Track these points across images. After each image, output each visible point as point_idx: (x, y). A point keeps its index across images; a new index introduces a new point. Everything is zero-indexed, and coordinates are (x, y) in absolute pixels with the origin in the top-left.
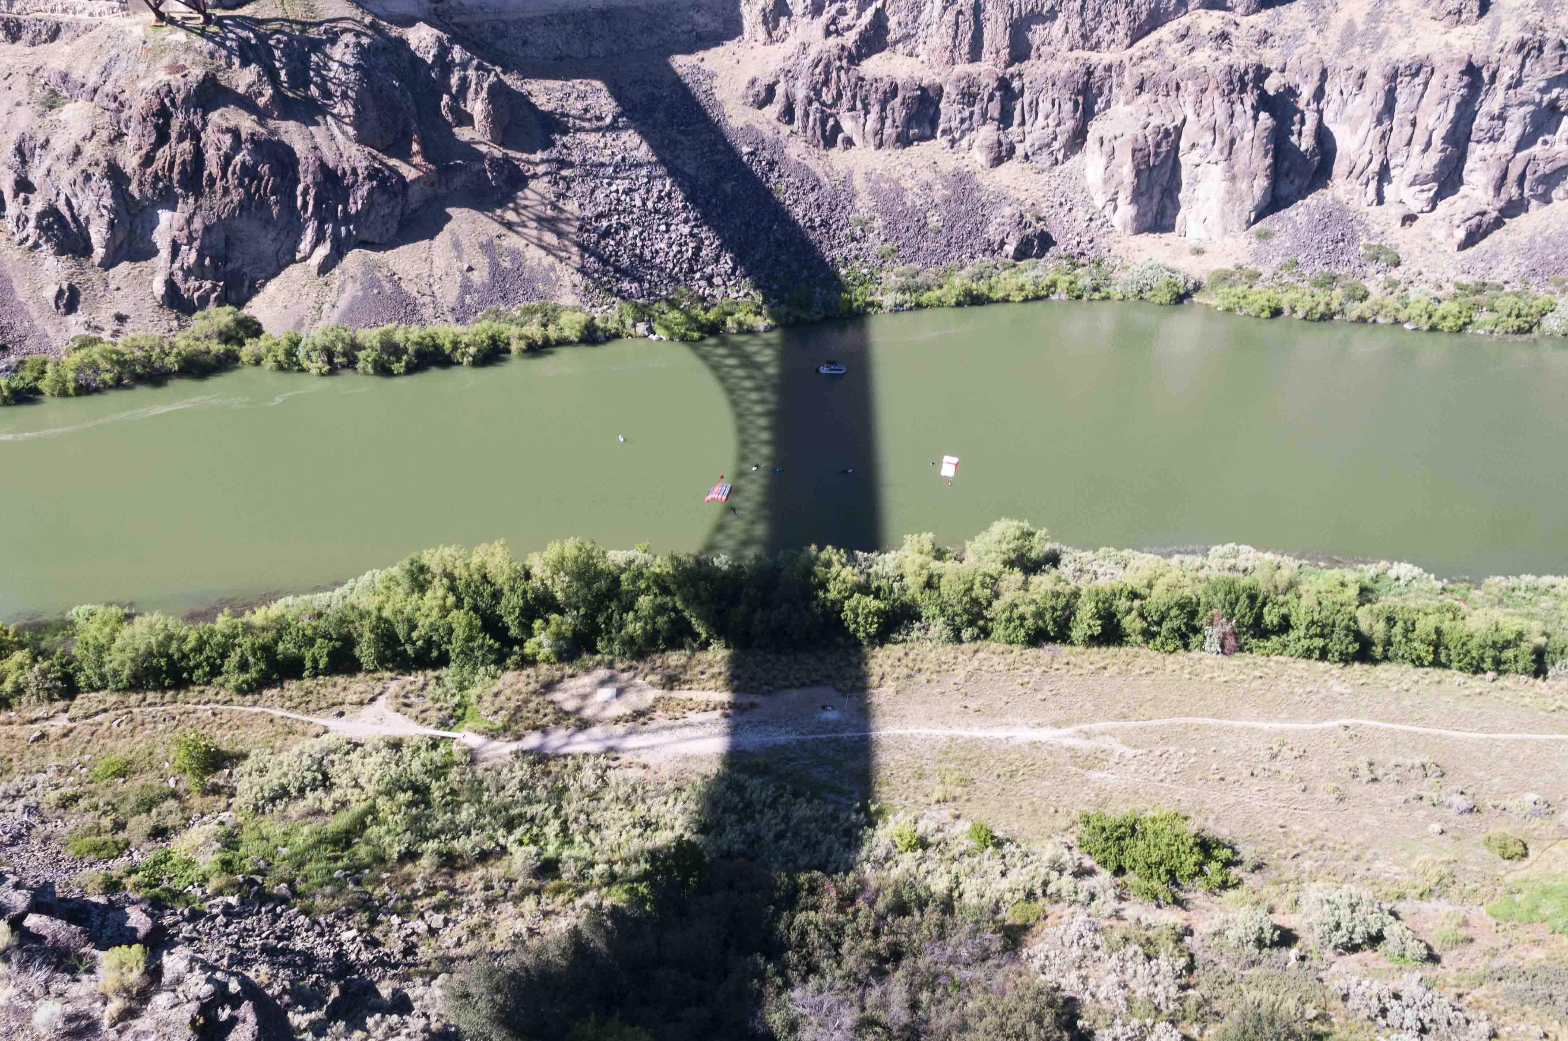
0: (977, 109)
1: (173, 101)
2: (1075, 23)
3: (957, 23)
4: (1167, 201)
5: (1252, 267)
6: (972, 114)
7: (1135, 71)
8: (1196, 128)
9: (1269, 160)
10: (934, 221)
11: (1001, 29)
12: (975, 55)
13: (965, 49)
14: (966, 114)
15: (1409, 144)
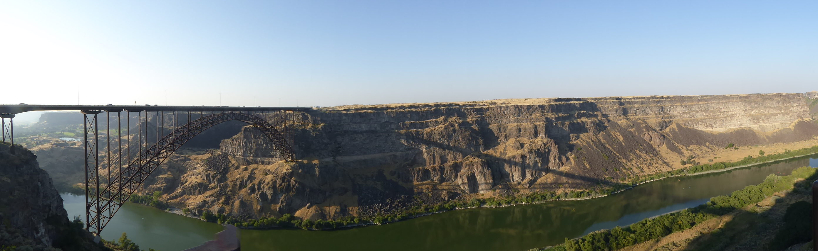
0: (436, 173)
1: (286, 176)
2: (452, 156)
3: (430, 158)
4: (475, 187)
5: (493, 197)
6: (435, 174)
7: (465, 163)
8: (478, 172)
9: (492, 177)
10: (430, 195)
11: (439, 159)
12: (434, 163)
13: (432, 162)
14: (434, 174)
15: (515, 171)
